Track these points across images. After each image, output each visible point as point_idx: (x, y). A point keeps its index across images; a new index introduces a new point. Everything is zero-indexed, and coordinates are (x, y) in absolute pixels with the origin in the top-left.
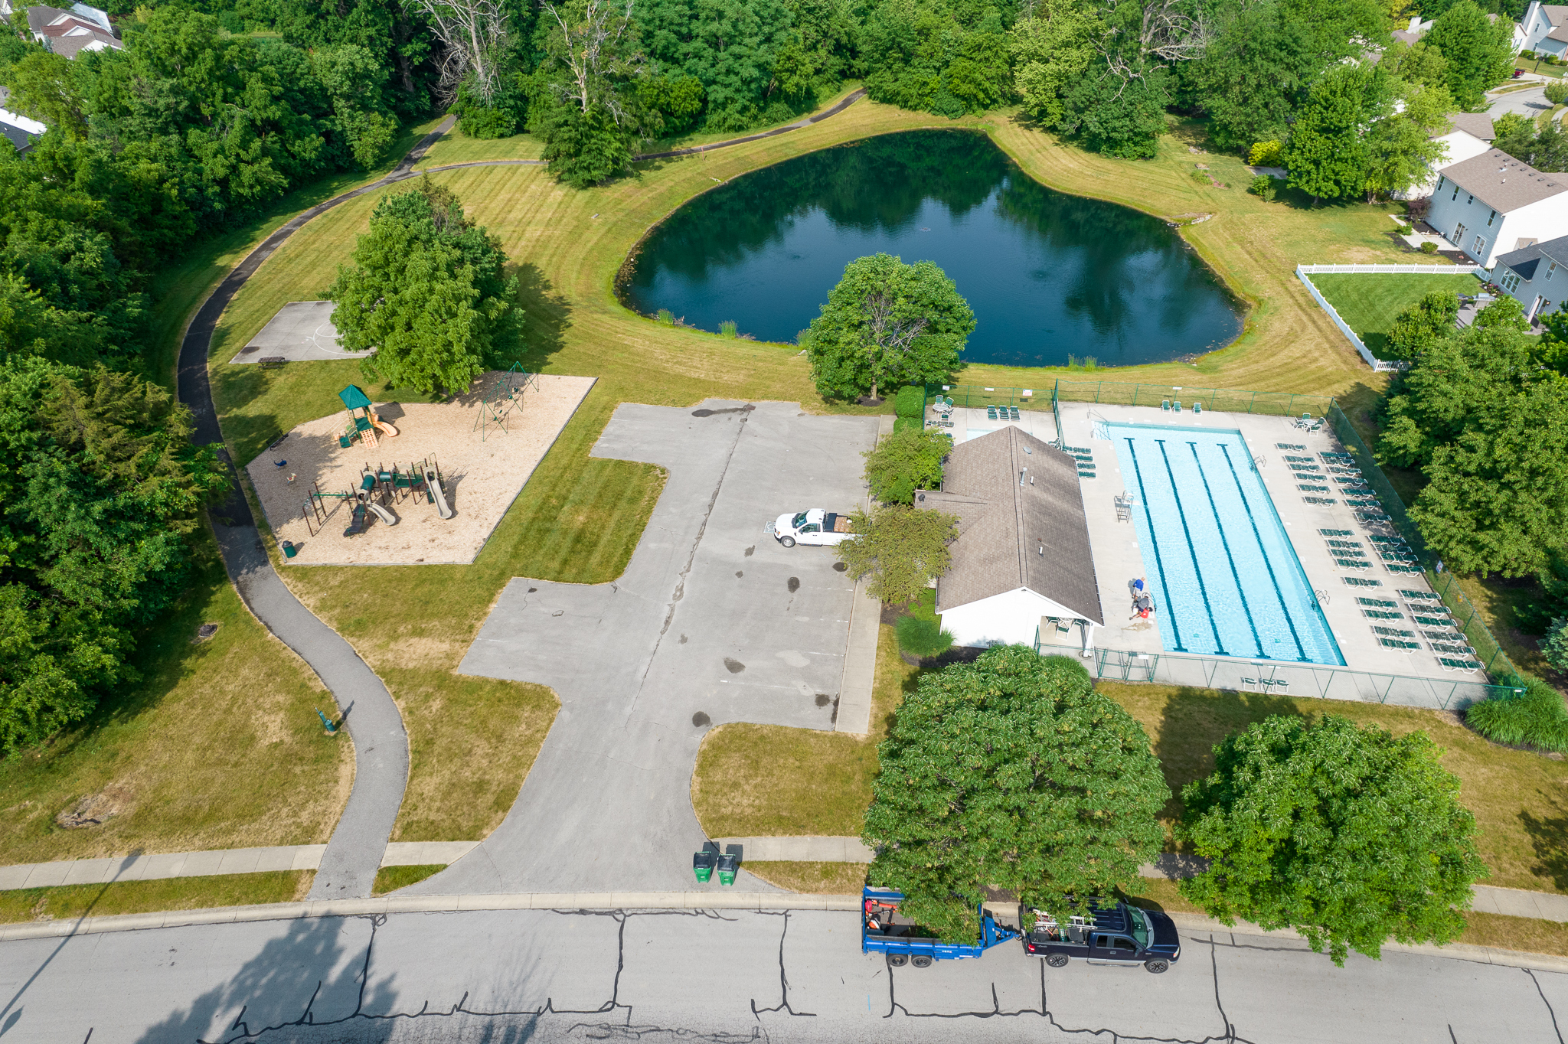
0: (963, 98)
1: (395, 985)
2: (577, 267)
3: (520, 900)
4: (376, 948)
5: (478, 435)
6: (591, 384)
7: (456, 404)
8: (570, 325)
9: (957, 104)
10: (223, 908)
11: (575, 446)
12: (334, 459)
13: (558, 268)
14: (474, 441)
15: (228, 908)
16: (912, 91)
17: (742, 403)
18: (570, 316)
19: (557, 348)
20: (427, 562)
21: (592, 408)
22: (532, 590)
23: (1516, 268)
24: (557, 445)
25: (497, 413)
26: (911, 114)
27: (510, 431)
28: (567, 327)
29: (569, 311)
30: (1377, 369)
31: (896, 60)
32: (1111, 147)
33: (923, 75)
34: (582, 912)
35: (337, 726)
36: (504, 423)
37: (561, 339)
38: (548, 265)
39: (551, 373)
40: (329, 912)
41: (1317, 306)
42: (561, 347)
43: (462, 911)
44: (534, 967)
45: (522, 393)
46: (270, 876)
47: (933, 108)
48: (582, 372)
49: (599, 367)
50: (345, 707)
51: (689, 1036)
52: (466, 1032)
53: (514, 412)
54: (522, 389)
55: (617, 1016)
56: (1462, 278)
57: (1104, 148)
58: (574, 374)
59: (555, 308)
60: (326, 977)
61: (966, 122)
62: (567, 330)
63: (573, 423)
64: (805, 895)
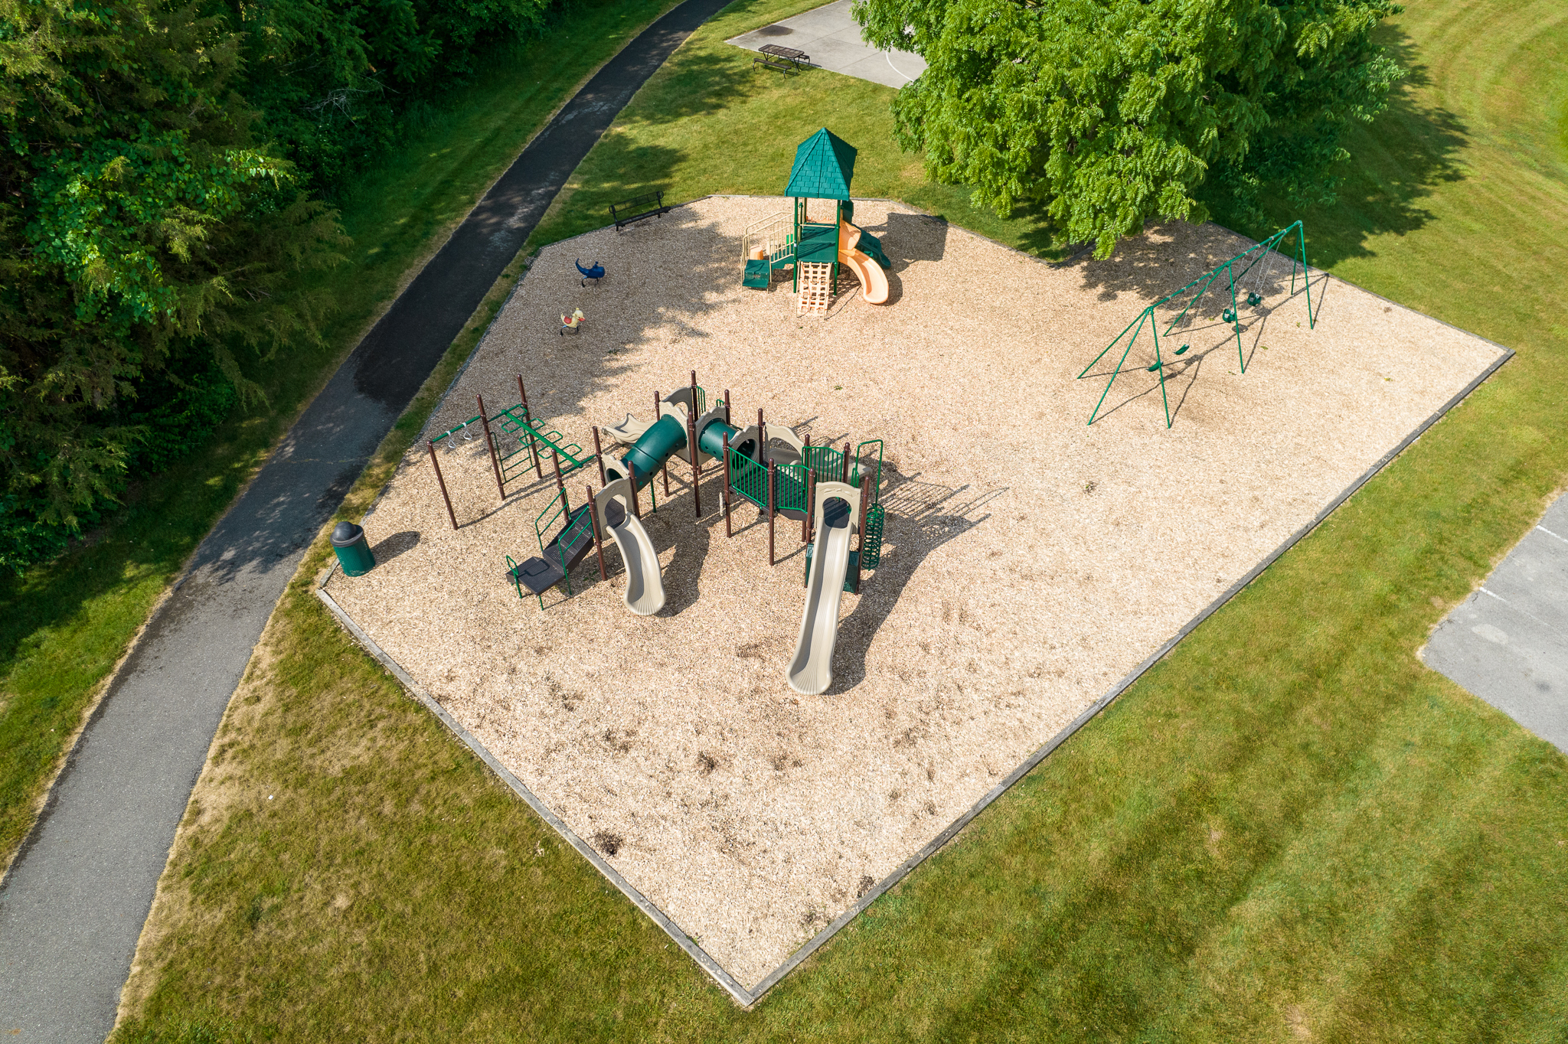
2: (1499, 59)
5: (1085, 395)
6: (1485, 364)
7: (1076, 274)
8: (1456, 177)
11: (1375, 583)
12: (707, 308)
13: (1456, 49)
14: (1062, 410)
18: (1463, 154)
19: (1404, 222)
21: (1471, 451)
24: (1314, 551)
25: (1168, 348)
27: (1180, 422)
28: (1448, 178)
29: (1462, 143)
36: (1175, 388)
37: (1418, 204)
38: (1434, 37)
39: (1367, 284)
42: (1417, 223)
45: (1265, 313)
48: (1466, 318)
49: (1523, 318)
53: (1218, 364)
54: (1268, 302)
58: (1437, 312)
59: (1426, 126)
62: (1444, 186)
63: (1393, 484)
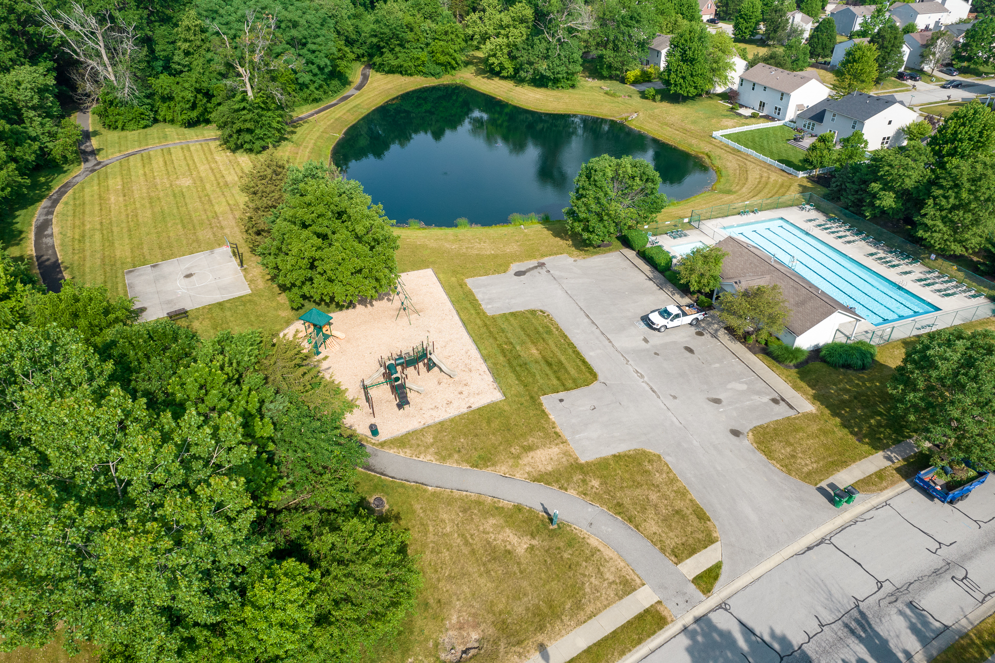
0: (441, 64)
1: (778, 631)
3: (776, 559)
4: (744, 620)
5: (402, 322)
6: (433, 273)
9: (439, 69)
10: (637, 648)
11: (472, 312)
14: (404, 326)
15: (640, 646)
16: (410, 64)
17: (533, 263)
20: (474, 407)
21: (452, 287)
22: (561, 400)
23: (812, 118)
24: (462, 314)
25: (398, 305)
26: (412, 79)
27: (419, 314)
30: (800, 176)
31: (395, 45)
32: (554, 83)
33: (416, 53)
34: (809, 548)
35: (551, 520)
36: (408, 310)
40: (695, 617)
41: (739, 151)
43: (758, 579)
44: (826, 586)
46: (641, 617)
47: (424, 73)
48: (417, 268)
49: (424, 262)
50: (541, 508)
51: (926, 579)
52: (839, 633)
53: (407, 301)
55: (888, 588)
56: (781, 127)
57: (550, 84)
58: (413, 269)
60: (741, 649)
61: (446, 80)
63: (453, 298)
64: (885, 492)
